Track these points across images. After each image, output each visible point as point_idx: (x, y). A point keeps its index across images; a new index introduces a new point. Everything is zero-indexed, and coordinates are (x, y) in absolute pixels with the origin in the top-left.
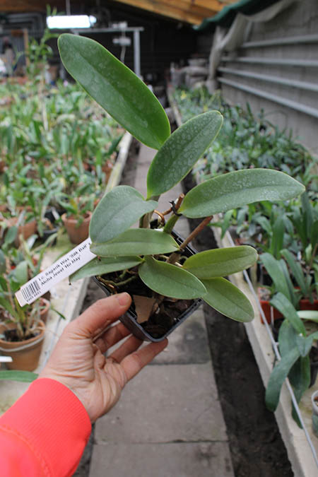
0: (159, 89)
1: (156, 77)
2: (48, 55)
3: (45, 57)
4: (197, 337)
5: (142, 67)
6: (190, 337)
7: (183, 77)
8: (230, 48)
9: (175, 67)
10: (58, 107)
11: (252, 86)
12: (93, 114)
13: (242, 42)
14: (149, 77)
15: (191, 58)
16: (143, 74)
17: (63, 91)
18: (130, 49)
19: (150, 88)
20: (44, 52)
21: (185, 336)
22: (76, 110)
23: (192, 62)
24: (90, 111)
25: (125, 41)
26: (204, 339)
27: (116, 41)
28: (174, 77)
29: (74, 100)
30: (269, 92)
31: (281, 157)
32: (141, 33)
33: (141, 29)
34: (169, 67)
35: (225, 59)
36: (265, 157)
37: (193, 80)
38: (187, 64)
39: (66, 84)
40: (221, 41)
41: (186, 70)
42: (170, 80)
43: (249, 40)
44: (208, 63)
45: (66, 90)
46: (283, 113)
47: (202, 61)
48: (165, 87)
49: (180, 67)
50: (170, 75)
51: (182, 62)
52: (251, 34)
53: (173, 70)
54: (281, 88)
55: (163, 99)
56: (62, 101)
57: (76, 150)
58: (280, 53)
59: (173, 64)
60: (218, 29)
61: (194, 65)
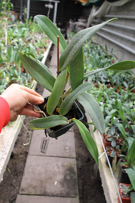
0: (63, 30)
1: (62, 24)
2: (11, 7)
3: (9, 9)
4: (72, 178)
5: (57, 19)
6: (68, 178)
7: (75, 26)
8: (98, 17)
9: (71, 21)
10: (14, 34)
11: (107, 36)
12: (31, 39)
13: (105, 14)
14: (59, 24)
15: (79, 18)
16: (57, 22)
17: (19, 26)
18: (52, 10)
19: (59, 29)
20: (9, 6)
21: (65, 176)
22: (23, 37)
23: (79, 20)
24: (29, 38)
25: (50, 6)
26: (75, 179)
27: (46, 6)
28: (71, 26)
29: (23, 31)
30: (116, 40)
31: (123, 77)
32: (58, 3)
33: (59, 2)
34: (69, 21)
35: (95, 21)
36: (115, 76)
37: (79, 28)
38: (77, 21)
39: (21, 22)
40: (94, 13)
41: (76, 23)
42: (69, 27)
43: (108, 14)
44: (87, 21)
45: (20, 25)
46: (121, 51)
47: (84, 20)
48: (66, 29)
49: (74, 21)
50: (69, 24)
51: (75, 19)
52: (109, 11)
53: (70, 22)
54: (122, 39)
55: (65, 35)
56: (17, 31)
57: (18, 60)
58: (123, 22)
59: (71, 20)
60: (94, 7)
61: (80, 22)
